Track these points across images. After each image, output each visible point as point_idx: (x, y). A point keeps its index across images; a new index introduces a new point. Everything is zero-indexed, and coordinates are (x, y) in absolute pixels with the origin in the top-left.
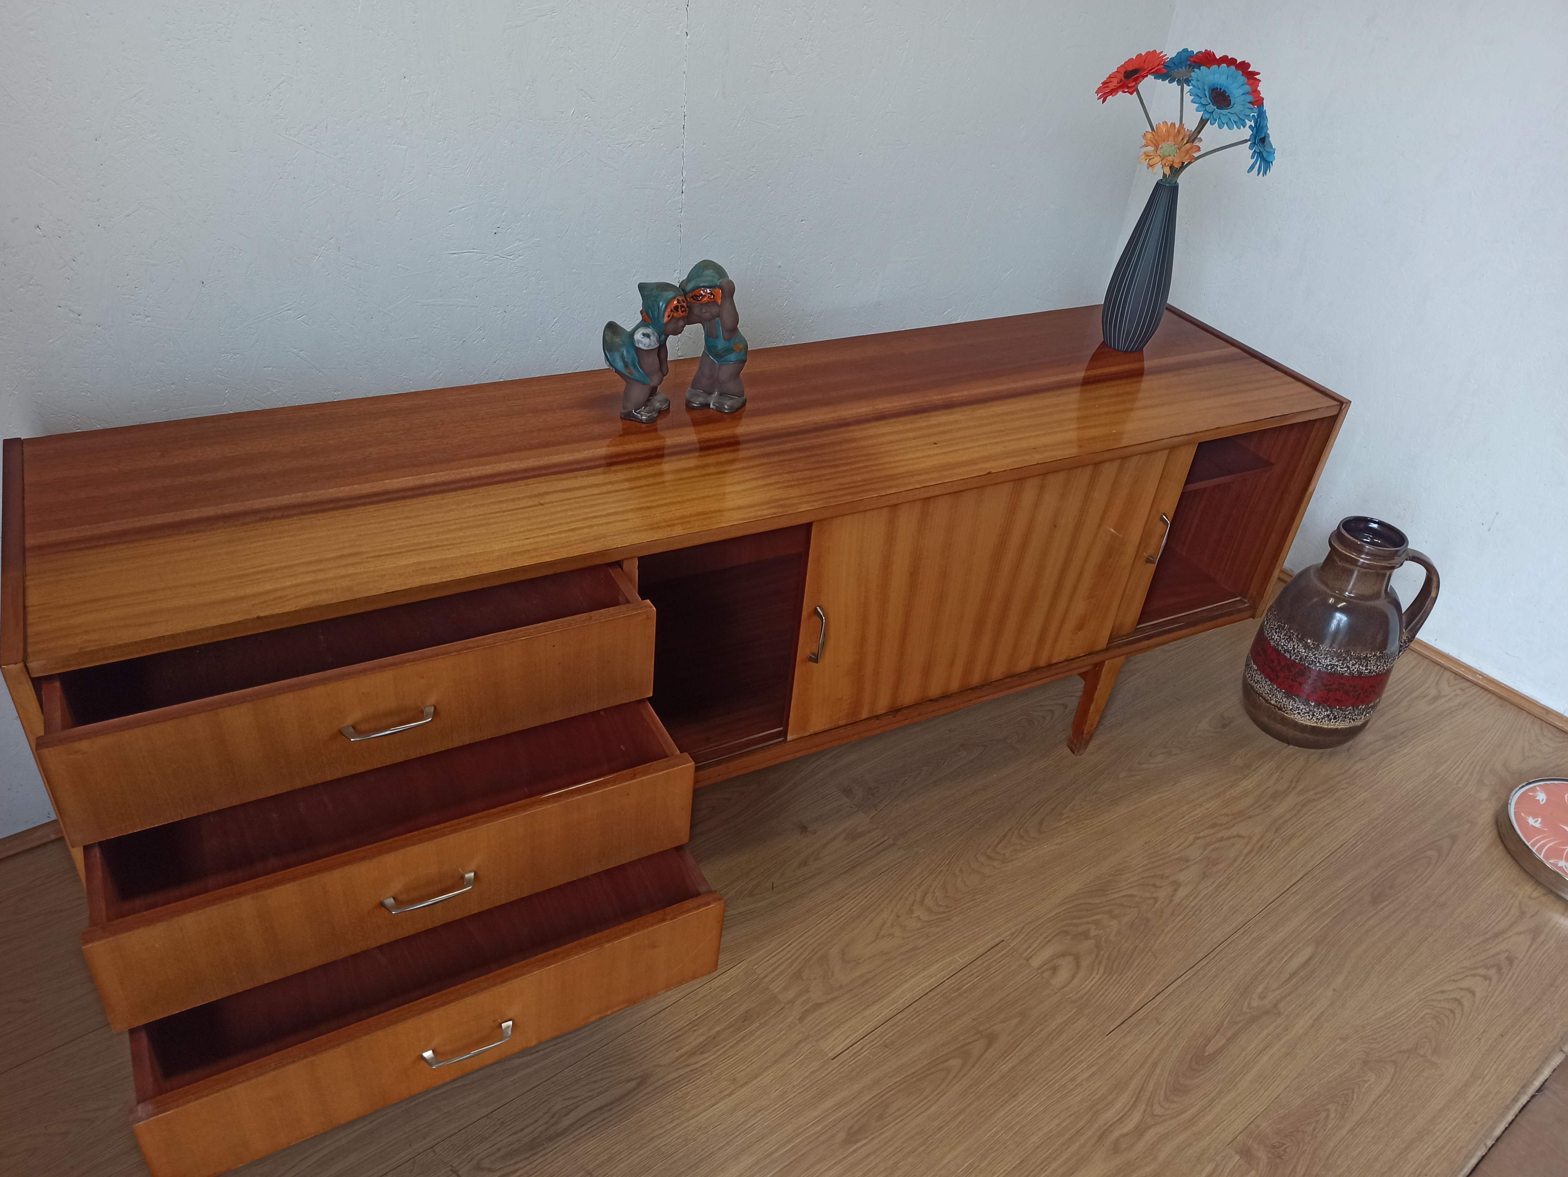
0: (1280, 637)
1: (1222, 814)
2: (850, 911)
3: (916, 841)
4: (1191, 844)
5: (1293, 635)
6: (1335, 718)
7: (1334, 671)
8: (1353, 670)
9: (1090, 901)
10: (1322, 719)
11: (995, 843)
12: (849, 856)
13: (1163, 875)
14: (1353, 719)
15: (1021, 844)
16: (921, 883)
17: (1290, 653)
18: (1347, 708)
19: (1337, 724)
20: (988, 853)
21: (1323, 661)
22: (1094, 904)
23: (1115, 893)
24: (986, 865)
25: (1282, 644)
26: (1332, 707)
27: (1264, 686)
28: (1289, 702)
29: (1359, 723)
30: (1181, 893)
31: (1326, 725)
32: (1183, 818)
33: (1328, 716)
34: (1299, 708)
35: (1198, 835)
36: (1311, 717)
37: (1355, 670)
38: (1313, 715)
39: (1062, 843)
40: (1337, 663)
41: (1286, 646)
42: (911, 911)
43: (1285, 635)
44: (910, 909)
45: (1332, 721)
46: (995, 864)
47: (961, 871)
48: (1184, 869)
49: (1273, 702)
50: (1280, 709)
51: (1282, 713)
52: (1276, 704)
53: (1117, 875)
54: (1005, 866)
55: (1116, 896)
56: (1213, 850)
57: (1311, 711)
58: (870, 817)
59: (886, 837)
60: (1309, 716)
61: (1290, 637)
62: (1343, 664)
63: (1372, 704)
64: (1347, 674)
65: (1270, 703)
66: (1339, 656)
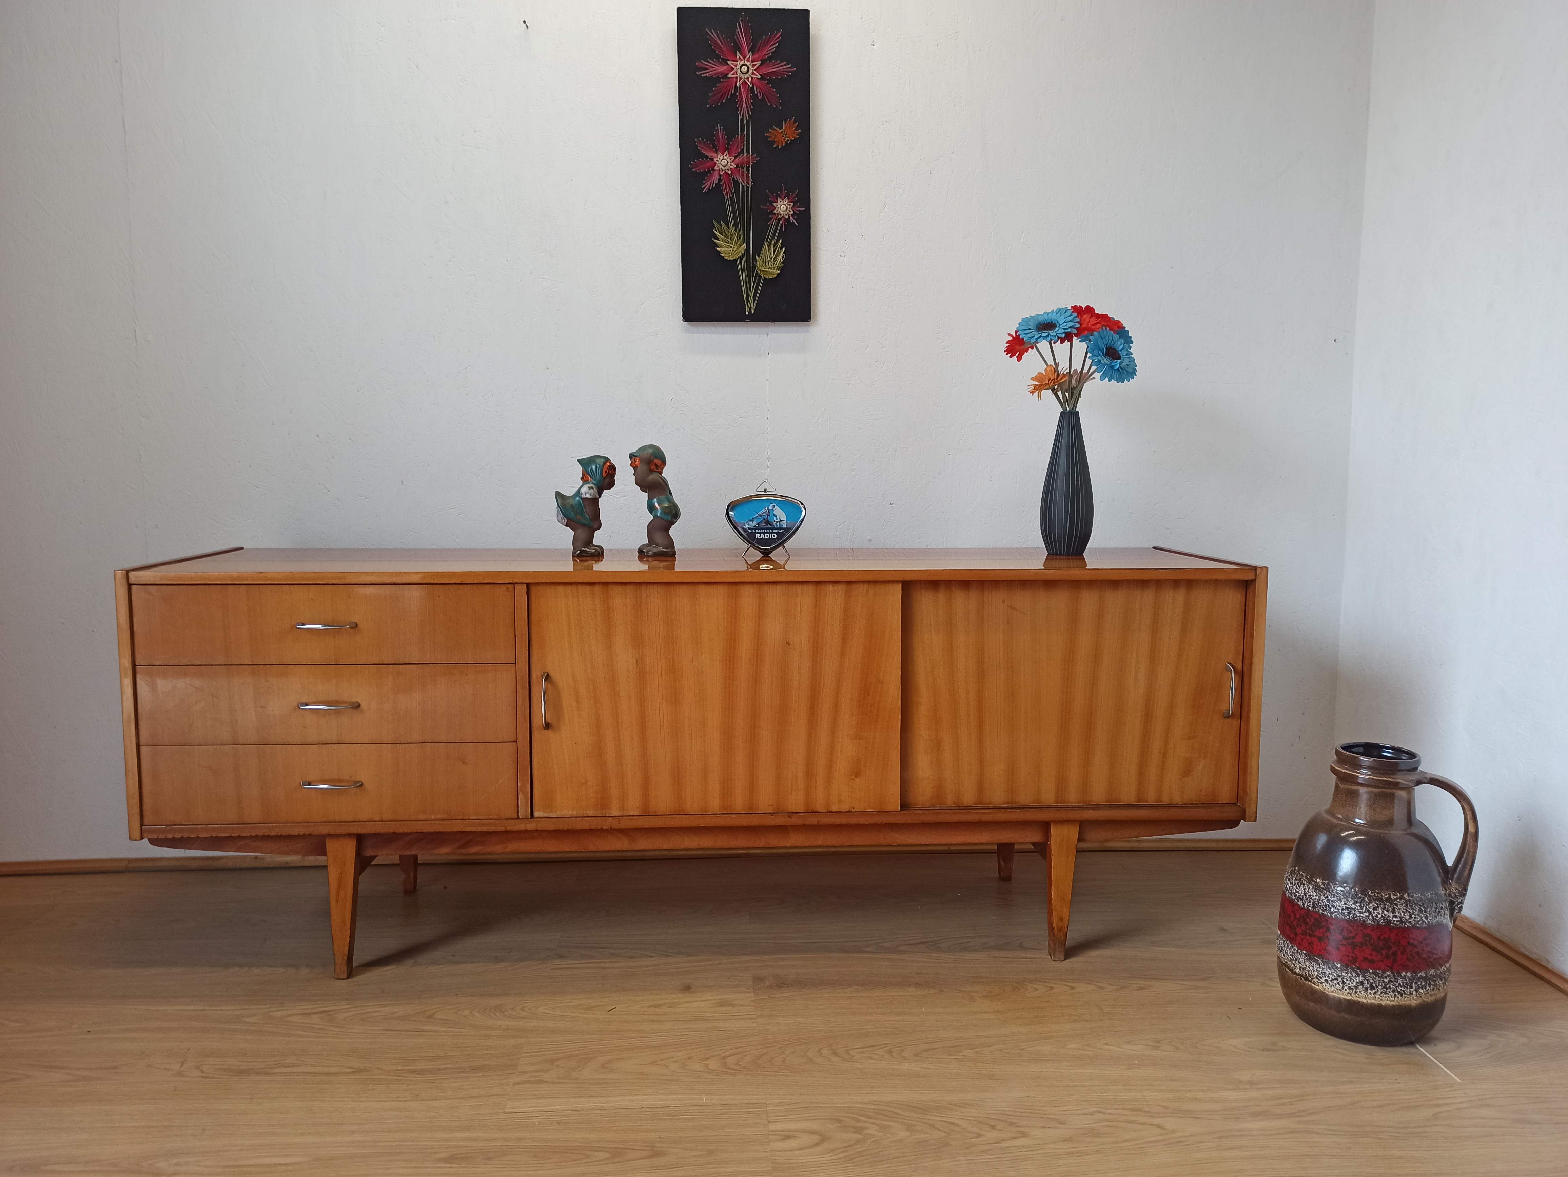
0: (1292, 884)
5: (1306, 879)
6: (1372, 988)
8: (1377, 916)
17: (1303, 901)
21: (1338, 905)
25: (1295, 891)
26: (1364, 971)
28: (1314, 967)
31: (1364, 998)
33: (1362, 983)
34: (1326, 973)
37: (1380, 916)
38: (1343, 983)
40: (1353, 906)
41: (1299, 893)
43: (1296, 879)
49: (1297, 971)
50: (1306, 979)
51: (1309, 984)
52: (1301, 974)
57: (1340, 976)
60: (1339, 985)
61: (1301, 881)
62: (1361, 907)
63: (1422, 974)
64: (1369, 922)
65: (1296, 975)
66: (1354, 896)
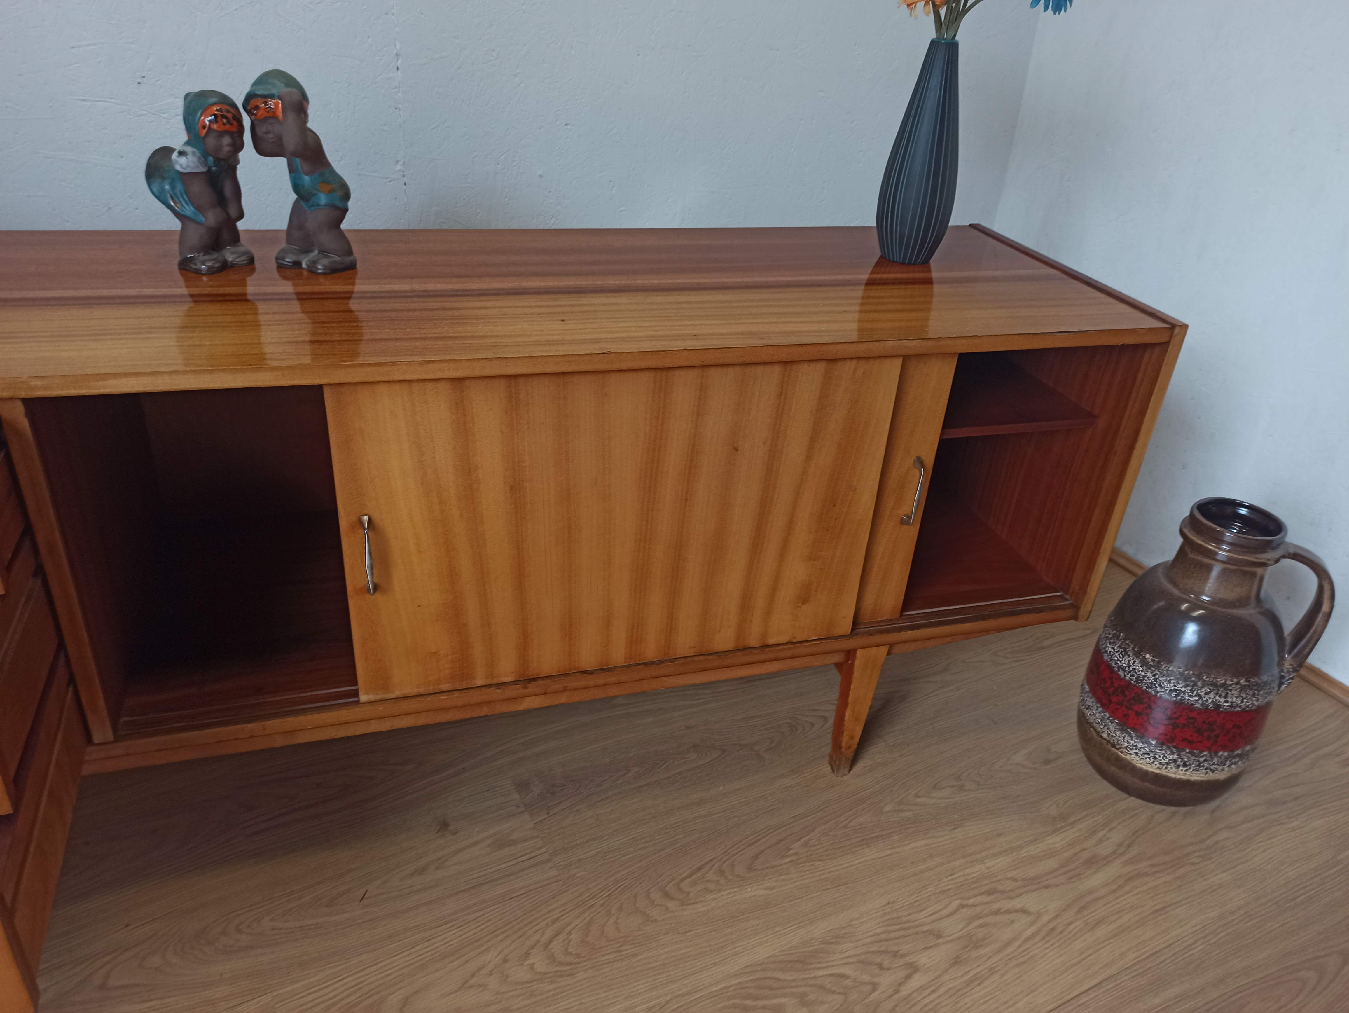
0: (1114, 650)
1: (1009, 876)
2: (445, 944)
3: (580, 860)
4: (952, 914)
5: (1129, 646)
6: (1185, 765)
7: (1181, 700)
8: (1207, 700)
9: (779, 975)
10: (1168, 764)
11: (684, 875)
12: (482, 869)
13: (897, 951)
14: (1211, 770)
15: (717, 881)
16: (557, 919)
17: (1125, 671)
18: (1201, 752)
19: (1188, 773)
20: (667, 889)
21: (1166, 684)
22: (784, 980)
23: (819, 969)
24: (657, 905)
25: (1116, 659)
26: (1180, 750)
27: (1096, 714)
28: (1124, 738)
29: (1221, 776)
30: (917, 981)
31: (1173, 773)
32: (951, 875)
33: (1175, 761)
34: (1136, 746)
35: (965, 902)
36: (1152, 760)
37: (1210, 701)
38: (1155, 758)
39: (773, 888)
40: (1183, 689)
41: (1120, 661)
42: (527, 955)
43: (1120, 647)
44: (527, 952)
45: (1181, 768)
46: (671, 905)
47: (620, 909)
48: (931, 947)
49: (1105, 736)
50: (1113, 746)
51: (1116, 751)
52: (1108, 739)
53: (832, 943)
54: (683, 909)
55: (820, 973)
56: (981, 926)
57: (1152, 752)
58: (535, 822)
59: (543, 850)
60: (1149, 758)
61: (1125, 649)
62: (1192, 691)
63: (1239, 752)
64: (1197, 705)
65: (1101, 737)
66: (1186, 679)
